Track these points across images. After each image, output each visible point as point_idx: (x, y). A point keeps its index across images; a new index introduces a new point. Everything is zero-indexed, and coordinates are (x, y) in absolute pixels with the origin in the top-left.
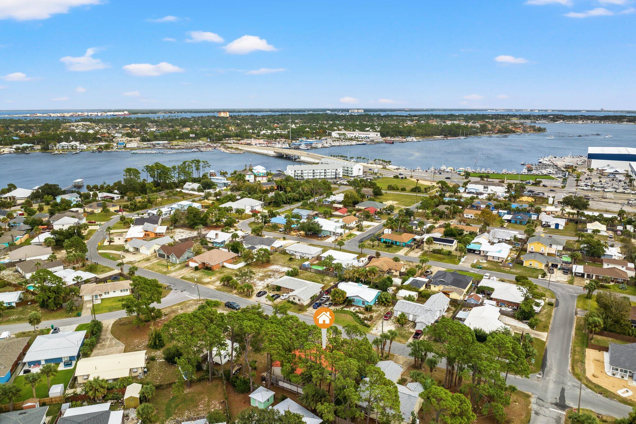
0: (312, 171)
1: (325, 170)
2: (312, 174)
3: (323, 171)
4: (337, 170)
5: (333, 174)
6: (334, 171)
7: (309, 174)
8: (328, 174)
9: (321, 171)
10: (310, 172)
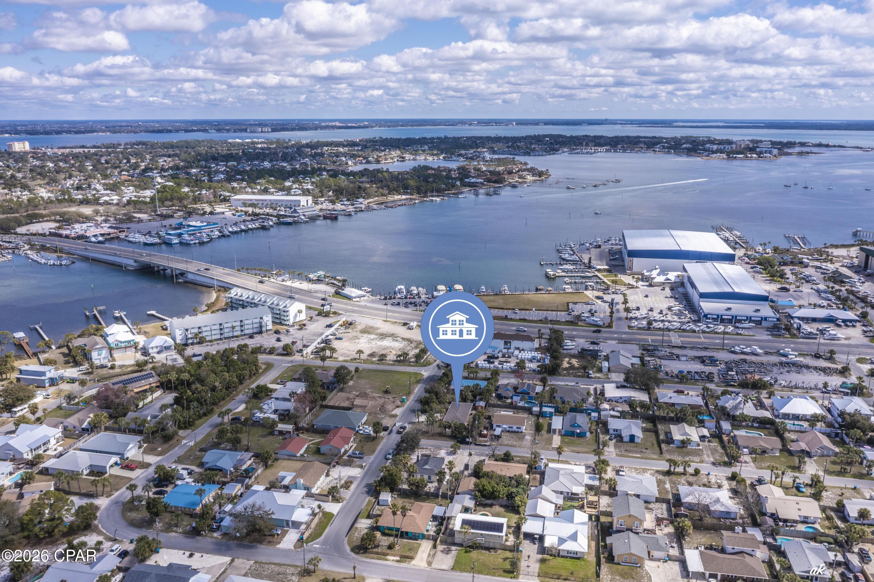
0: (218, 327)
1: (241, 321)
2: (218, 332)
3: (238, 323)
4: (261, 318)
5: (255, 326)
6: (258, 320)
7: (214, 332)
8: (246, 327)
9: (235, 324)
10: (213, 327)
